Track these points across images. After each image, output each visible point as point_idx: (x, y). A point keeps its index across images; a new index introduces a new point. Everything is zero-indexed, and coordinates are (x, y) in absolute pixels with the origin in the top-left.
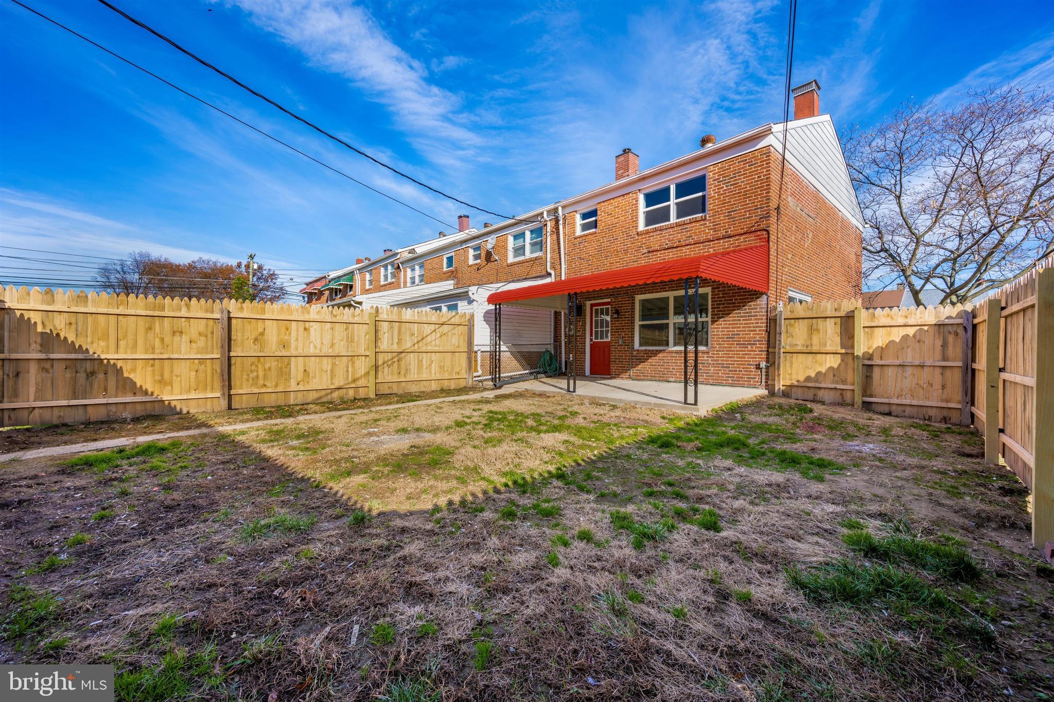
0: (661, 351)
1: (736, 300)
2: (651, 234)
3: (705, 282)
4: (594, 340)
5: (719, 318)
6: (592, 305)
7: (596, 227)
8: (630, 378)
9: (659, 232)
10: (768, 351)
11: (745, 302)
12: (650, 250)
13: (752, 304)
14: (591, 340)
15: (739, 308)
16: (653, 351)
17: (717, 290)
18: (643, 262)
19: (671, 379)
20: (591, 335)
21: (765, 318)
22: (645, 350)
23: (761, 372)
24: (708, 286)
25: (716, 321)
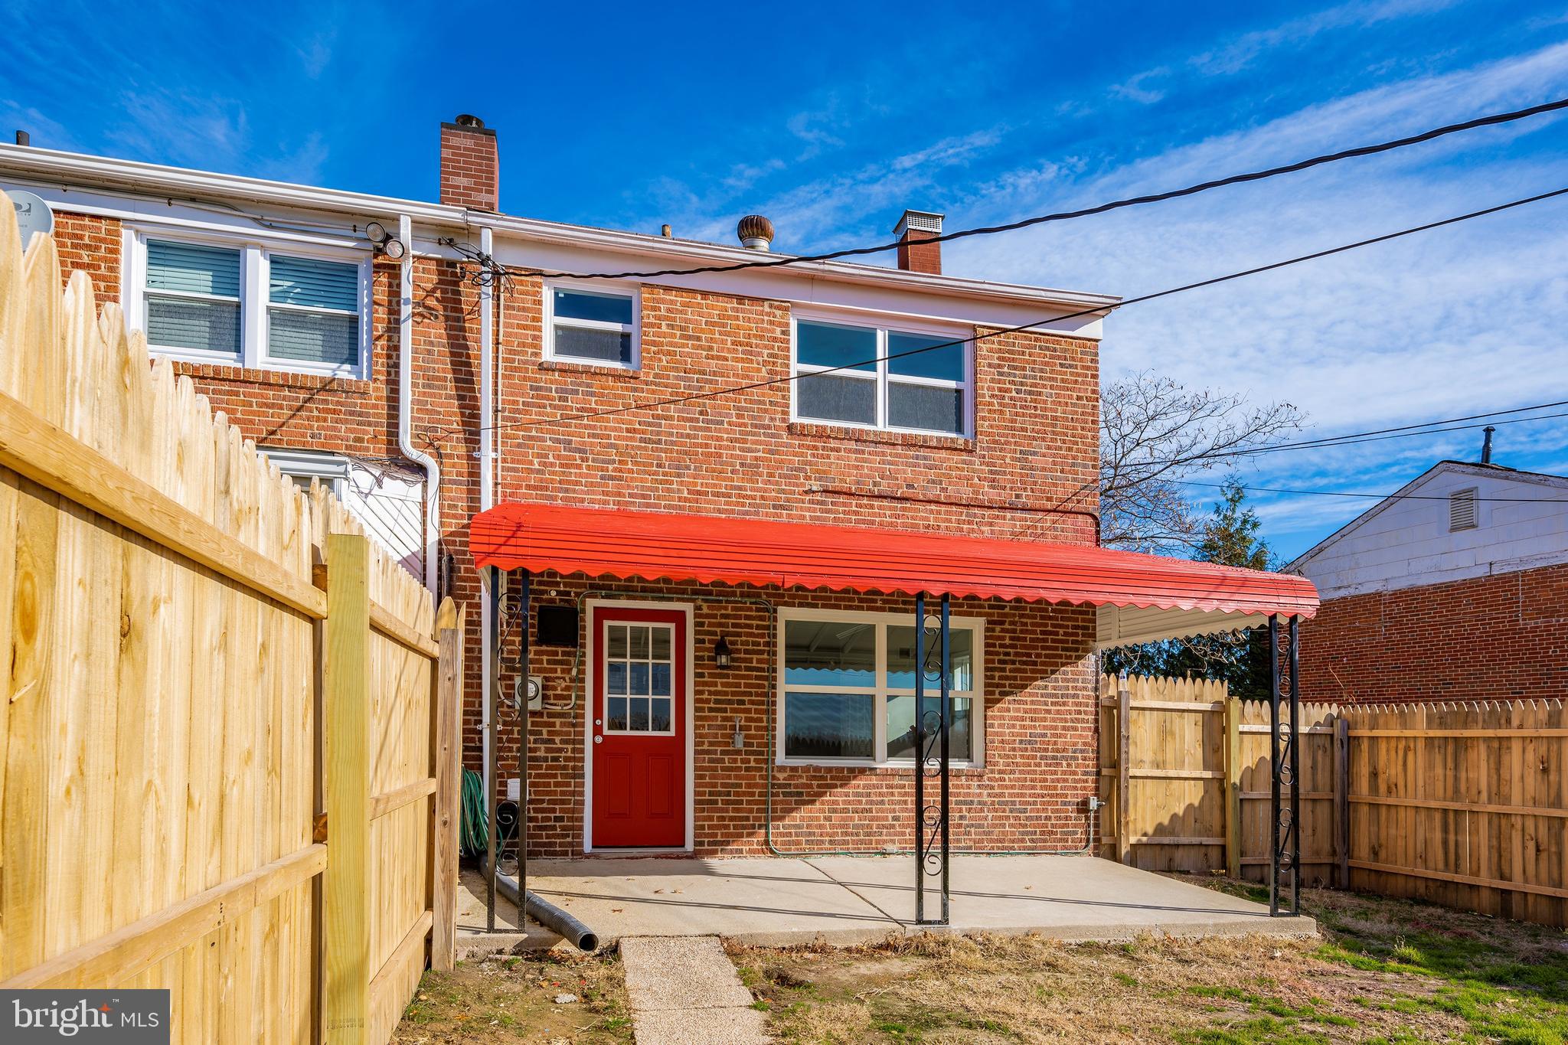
0: (862, 771)
1: (1038, 656)
2: (833, 444)
3: (971, 604)
4: (606, 732)
5: (1005, 694)
6: (601, 614)
7: (625, 356)
8: (768, 849)
9: (853, 445)
10: (1098, 773)
11: (1056, 664)
12: (830, 486)
13: (1069, 669)
14: (597, 730)
15: (1044, 675)
16: (841, 770)
17: (998, 628)
18: (806, 513)
19: (890, 848)
20: (597, 713)
21: (1092, 701)
22: (806, 769)
23: (1087, 818)
24: (979, 615)
25: (998, 701)
